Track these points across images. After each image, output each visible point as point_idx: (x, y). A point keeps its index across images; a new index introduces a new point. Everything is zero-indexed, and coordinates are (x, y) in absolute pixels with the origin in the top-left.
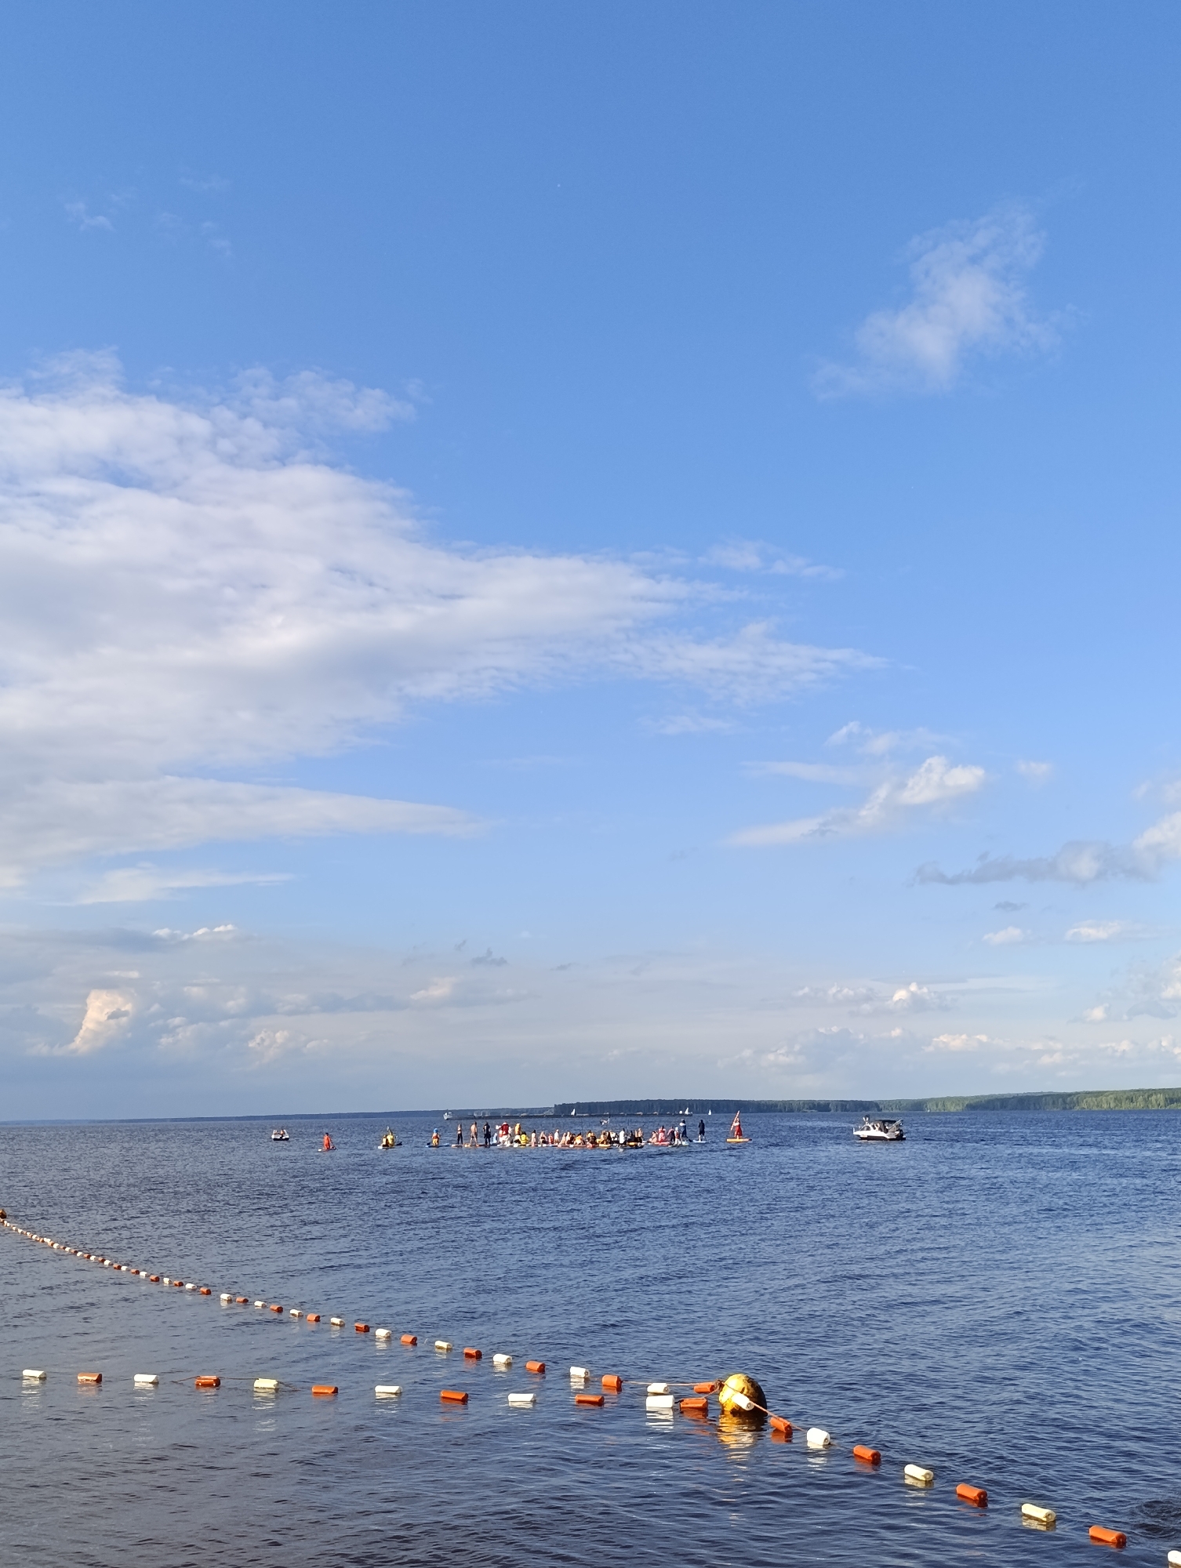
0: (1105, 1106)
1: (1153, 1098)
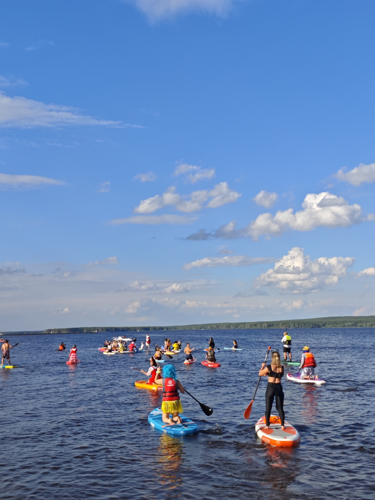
0: (246, 328)
1: (263, 325)
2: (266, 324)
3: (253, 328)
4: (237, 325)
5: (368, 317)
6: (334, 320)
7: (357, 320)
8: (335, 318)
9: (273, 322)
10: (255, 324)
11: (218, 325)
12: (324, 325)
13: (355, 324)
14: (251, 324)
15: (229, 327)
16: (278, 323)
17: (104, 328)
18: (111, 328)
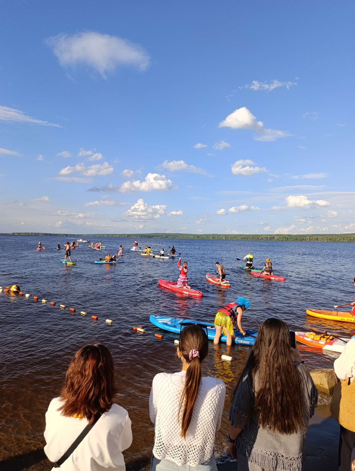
2: (126, 235)
3: (120, 236)
4: (112, 235)
5: (172, 234)
6: (158, 235)
7: (167, 235)
8: (158, 234)
9: (130, 234)
10: (121, 235)
11: (103, 235)
12: (153, 237)
13: (167, 237)
14: (119, 235)
15: (108, 236)
16: (132, 235)
17: (44, 233)
18: (48, 234)
